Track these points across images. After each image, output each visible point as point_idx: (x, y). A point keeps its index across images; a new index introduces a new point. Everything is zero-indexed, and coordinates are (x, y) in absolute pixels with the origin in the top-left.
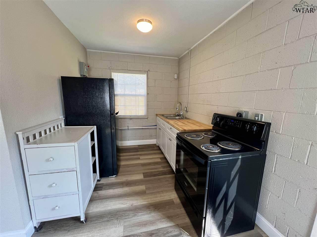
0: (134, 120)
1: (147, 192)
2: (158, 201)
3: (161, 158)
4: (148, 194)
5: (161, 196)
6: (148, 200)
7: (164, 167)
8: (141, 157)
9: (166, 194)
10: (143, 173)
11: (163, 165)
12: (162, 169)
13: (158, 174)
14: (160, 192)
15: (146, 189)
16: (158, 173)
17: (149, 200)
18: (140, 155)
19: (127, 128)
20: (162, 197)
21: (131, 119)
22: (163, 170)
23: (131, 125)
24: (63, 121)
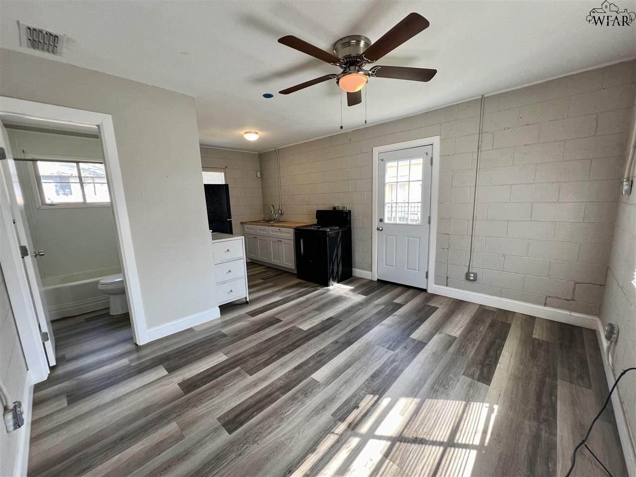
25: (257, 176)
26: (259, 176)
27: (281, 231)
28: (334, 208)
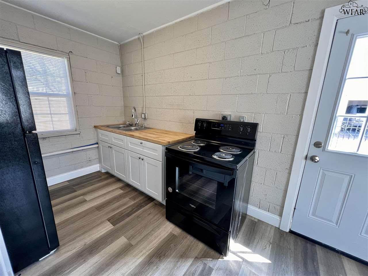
1: (133, 242)
2: (156, 245)
3: (121, 188)
4: (137, 244)
5: (155, 238)
6: (143, 253)
7: (134, 198)
8: (88, 198)
9: (160, 230)
10: (109, 221)
11: (131, 197)
12: (133, 203)
13: (132, 210)
14: (150, 232)
15: (128, 239)
16: (130, 209)
17: (144, 251)
18: (84, 194)
20: (159, 238)
22: (135, 202)
25: (116, 71)
26: (119, 71)
27: (143, 145)
28: (224, 118)
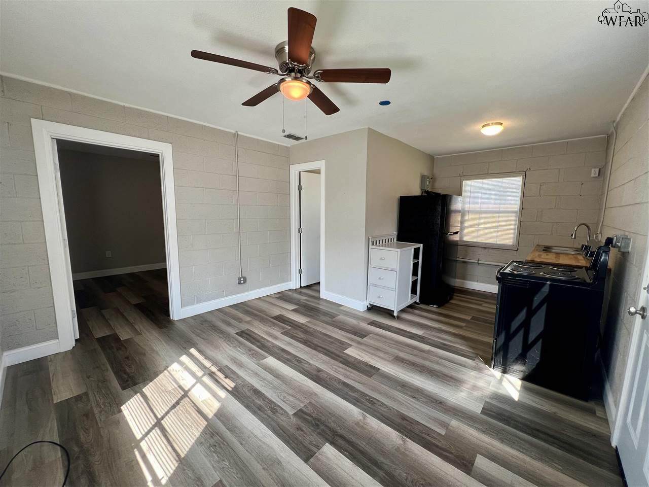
0: (490, 250)
10: (473, 317)
19: (477, 262)
21: (485, 248)
23: (484, 258)
24: (396, 236)
26: (596, 174)
